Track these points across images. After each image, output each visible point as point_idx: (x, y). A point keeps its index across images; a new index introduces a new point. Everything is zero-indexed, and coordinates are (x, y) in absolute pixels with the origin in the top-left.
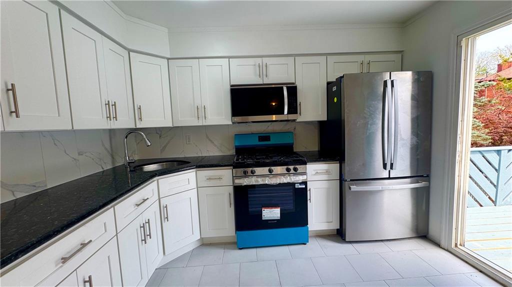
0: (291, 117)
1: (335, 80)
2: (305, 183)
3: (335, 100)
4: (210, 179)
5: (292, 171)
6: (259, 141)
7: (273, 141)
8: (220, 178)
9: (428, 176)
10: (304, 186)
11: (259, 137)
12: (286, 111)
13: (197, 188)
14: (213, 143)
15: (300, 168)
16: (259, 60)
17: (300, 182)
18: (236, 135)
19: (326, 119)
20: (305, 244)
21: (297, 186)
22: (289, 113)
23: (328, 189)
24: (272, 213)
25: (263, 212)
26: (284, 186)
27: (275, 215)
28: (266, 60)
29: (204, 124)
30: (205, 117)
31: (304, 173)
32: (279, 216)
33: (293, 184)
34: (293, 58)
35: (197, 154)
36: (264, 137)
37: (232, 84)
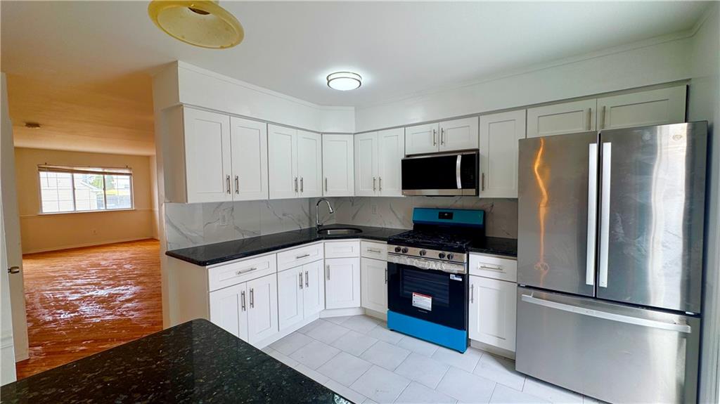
0: (467, 192)
2: (465, 276)
4: (371, 251)
5: (446, 258)
6: (440, 218)
7: (456, 220)
8: (378, 252)
10: (461, 280)
11: (440, 213)
12: (459, 185)
13: (361, 257)
14: (396, 215)
15: (457, 256)
17: (456, 272)
18: (415, 208)
20: (462, 353)
21: (452, 277)
22: (463, 187)
23: (501, 292)
24: (423, 302)
25: (413, 297)
26: (437, 274)
27: (425, 305)
28: (443, 125)
29: (380, 196)
30: (380, 189)
32: (430, 307)
33: (448, 274)
34: (477, 118)
36: (446, 214)
37: (406, 154)
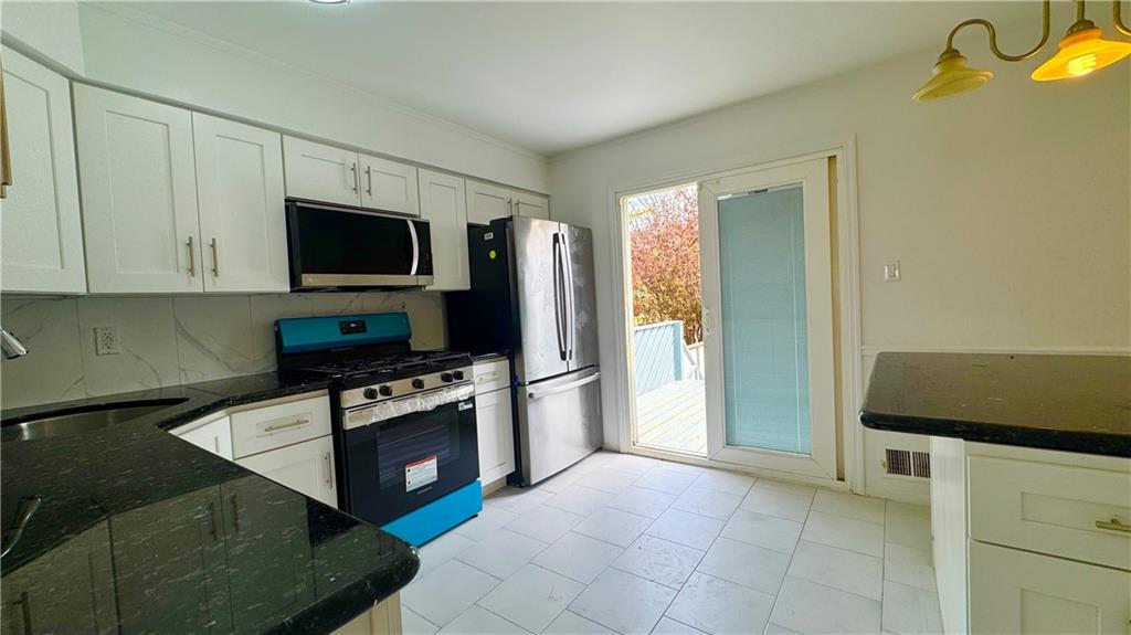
0: (422, 280)
1: (488, 224)
2: (472, 399)
3: (493, 255)
4: (271, 429)
5: (453, 379)
6: (343, 333)
7: (374, 333)
8: (299, 423)
9: (598, 366)
10: (471, 406)
11: (342, 324)
12: (414, 269)
14: (202, 346)
15: (466, 372)
16: (352, 157)
17: (464, 398)
19: (469, 288)
20: (476, 516)
21: (461, 407)
22: (417, 274)
23: (497, 406)
24: (421, 474)
25: (407, 474)
27: (428, 476)
28: (366, 160)
29: (210, 289)
30: (213, 271)
31: (469, 382)
32: (436, 474)
33: (455, 404)
34: (415, 169)
35: (142, 383)
36: (354, 324)
37: (290, 194)
